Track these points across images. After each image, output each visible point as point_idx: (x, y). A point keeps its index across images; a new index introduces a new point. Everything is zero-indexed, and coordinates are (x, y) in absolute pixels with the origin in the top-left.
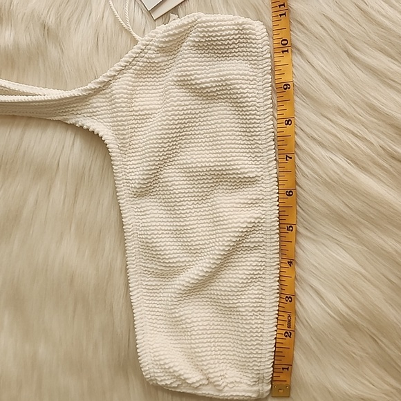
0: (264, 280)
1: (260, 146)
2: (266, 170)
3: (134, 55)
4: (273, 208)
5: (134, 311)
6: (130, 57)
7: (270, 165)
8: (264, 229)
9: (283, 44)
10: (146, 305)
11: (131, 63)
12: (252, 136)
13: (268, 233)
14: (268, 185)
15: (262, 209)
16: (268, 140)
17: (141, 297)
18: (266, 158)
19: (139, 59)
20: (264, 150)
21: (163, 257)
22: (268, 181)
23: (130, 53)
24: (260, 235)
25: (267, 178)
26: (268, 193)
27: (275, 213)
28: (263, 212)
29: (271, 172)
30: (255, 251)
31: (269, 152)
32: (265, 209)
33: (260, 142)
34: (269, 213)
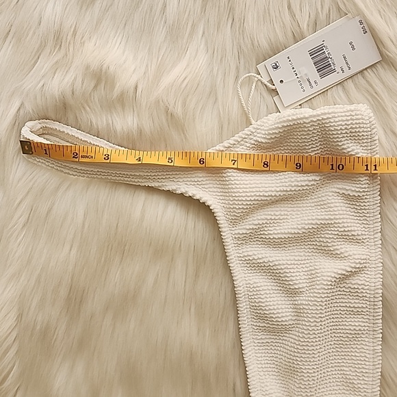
0: (367, 343)
1: (368, 219)
2: (372, 240)
3: (244, 136)
4: (377, 276)
5: (247, 369)
6: (240, 137)
7: (376, 236)
8: (368, 296)
9: (339, 166)
10: (259, 362)
11: (239, 142)
12: (361, 209)
13: (372, 300)
14: (374, 255)
15: (366, 276)
16: (376, 214)
17: (253, 355)
18: (372, 230)
19: (247, 140)
20: (371, 222)
21: (276, 316)
22: (374, 251)
23: (240, 134)
24: (364, 302)
25: (373, 248)
26: (374, 262)
27: (379, 281)
28: (368, 280)
29: (376, 243)
30: (358, 316)
31: (376, 225)
32: (369, 276)
33: (368, 215)
34: (373, 280)
